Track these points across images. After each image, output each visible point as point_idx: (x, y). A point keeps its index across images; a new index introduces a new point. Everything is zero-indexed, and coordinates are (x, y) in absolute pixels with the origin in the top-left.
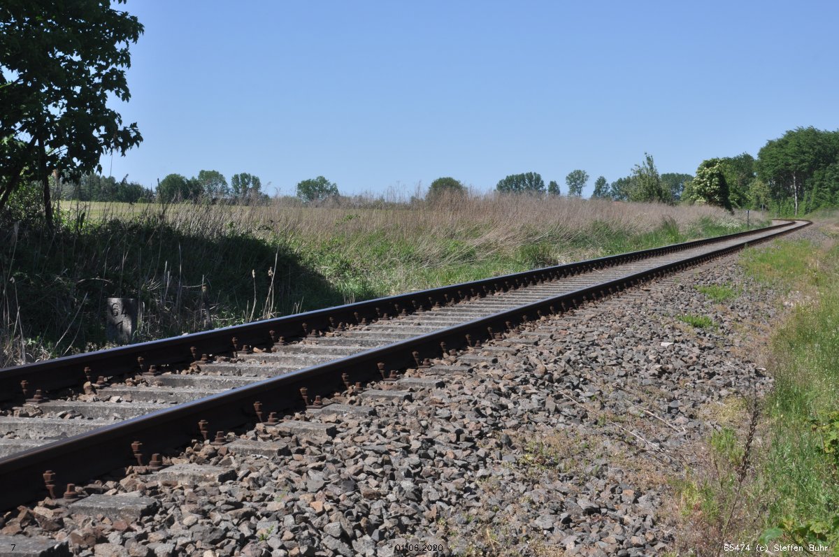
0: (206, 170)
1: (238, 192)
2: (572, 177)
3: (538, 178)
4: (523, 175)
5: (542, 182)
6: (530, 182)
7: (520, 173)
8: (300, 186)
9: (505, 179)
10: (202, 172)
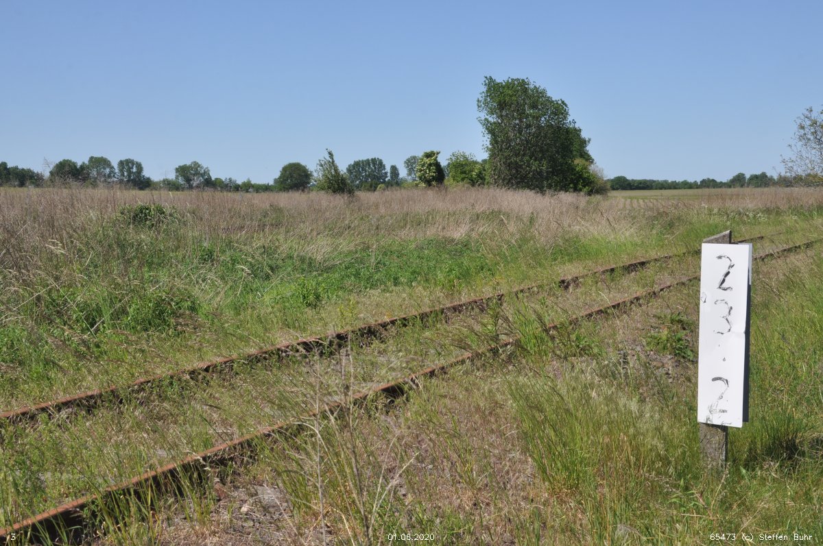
0: (95, 156)
1: (123, 175)
2: (409, 162)
3: (381, 162)
4: (368, 160)
5: (384, 166)
6: (374, 166)
7: (365, 159)
8: (177, 170)
9: (353, 163)
10: (92, 158)
